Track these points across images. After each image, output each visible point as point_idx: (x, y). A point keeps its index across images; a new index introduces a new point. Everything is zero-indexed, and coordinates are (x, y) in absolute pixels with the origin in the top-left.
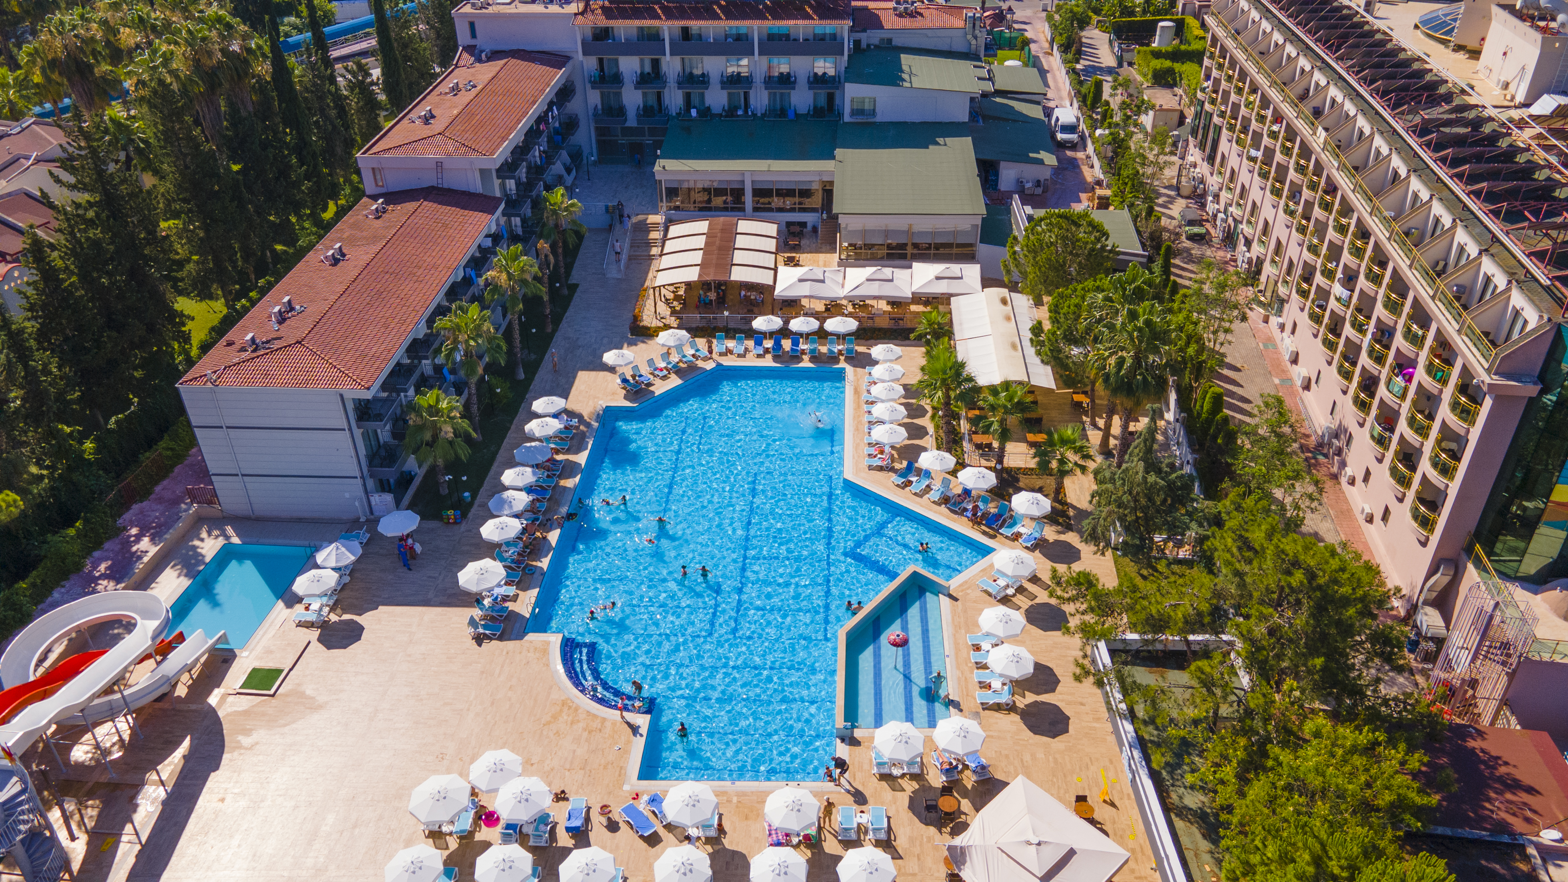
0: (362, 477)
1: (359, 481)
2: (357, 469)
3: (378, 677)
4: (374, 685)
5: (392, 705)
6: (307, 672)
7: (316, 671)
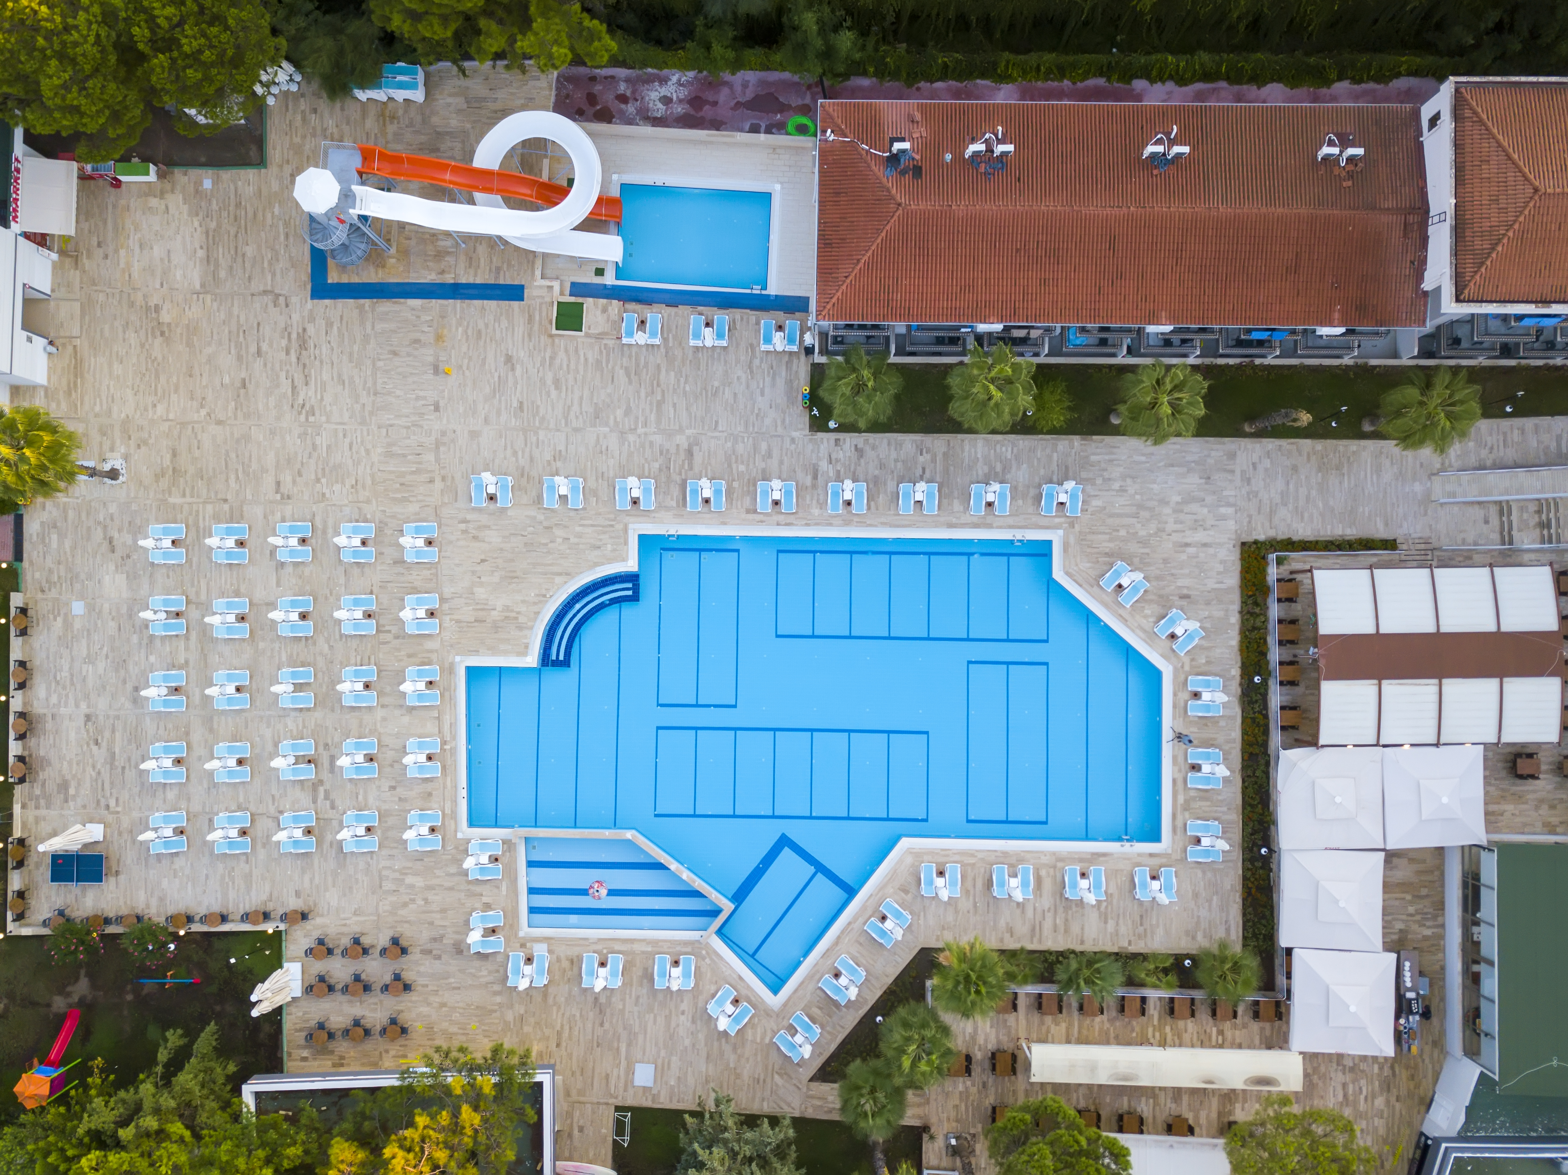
3: (577, 417)
4: (566, 419)
5: (543, 442)
6: (581, 352)
7: (582, 360)
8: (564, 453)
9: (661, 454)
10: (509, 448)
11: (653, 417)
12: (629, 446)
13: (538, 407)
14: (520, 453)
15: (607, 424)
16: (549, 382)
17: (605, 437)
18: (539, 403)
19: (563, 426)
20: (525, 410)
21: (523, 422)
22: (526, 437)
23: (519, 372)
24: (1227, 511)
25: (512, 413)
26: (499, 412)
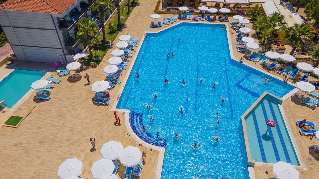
0: (62, 48)
1: (61, 50)
2: (60, 45)
3: (59, 123)
4: (56, 126)
5: (62, 135)
6: (32, 119)
7: (35, 119)
8: (71, 129)
9: (87, 99)
10: (57, 149)
11: (72, 101)
12: (79, 108)
13: (45, 136)
14: (62, 144)
15: (67, 114)
16: (37, 131)
17: (72, 115)
19: (59, 127)
20: (44, 140)
21: (49, 142)
22: (56, 142)
23: (24, 142)
24: (147, 14)
25: (41, 146)
26: (38, 151)
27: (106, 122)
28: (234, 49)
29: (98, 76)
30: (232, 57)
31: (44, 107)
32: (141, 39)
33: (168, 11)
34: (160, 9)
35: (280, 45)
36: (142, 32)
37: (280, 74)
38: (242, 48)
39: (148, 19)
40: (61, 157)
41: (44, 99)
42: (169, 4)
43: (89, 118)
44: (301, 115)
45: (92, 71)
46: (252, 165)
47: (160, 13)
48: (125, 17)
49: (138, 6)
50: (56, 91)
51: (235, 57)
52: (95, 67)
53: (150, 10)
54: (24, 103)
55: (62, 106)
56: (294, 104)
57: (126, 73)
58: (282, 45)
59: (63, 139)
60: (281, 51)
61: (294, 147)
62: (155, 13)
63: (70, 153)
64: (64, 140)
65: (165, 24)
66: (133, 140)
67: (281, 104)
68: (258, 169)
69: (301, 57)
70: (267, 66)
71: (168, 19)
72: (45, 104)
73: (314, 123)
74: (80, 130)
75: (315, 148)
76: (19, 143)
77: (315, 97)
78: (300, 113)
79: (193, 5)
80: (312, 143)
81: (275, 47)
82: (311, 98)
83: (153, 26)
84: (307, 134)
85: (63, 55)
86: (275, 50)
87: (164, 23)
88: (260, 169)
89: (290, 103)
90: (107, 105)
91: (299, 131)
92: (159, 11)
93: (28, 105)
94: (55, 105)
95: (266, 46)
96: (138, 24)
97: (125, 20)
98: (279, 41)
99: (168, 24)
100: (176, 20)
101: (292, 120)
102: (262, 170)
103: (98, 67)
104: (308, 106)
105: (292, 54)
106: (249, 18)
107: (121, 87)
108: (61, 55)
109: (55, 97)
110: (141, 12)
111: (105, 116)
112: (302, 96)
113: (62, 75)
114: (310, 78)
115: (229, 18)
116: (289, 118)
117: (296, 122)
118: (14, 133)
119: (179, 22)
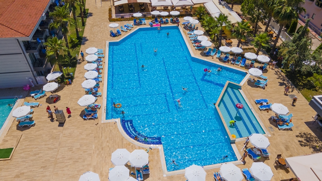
0: (32, 71)
1: (31, 72)
2: (29, 68)
3: (54, 145)
4: (53, 149)
5: (62, 156)
6: (24, 147)
7: (27, 147)
8: (69, 148)
9: (75, 117)
10: (63, 169)
12: (69, 127)
13: (45, 160)
14: (66, 164)
15: (60, 134)
16: (34, 158)
17: (65, 134)
18: (44, 160)
19: (57, 149)
20: (46, 165)
21: (51, 165)
22: (59, 163)
23: (25, 171)
24: (102, 24)
25: (45, 170)
26: (44, 176)
27: (102, 134)
28: (191, 48)
29: (76, 92)
30: (193, 55)
31: (32, 133)
32: (105, 49)
33: (122, 19)
34: (114, 16)
35: (227, 40)
36: (104, 42)
37: (234, 64)
38: (198, 46)
39: (105, 28)
40: (70, 175)
41: (28, 125)
42: (120, 11)
43: (83, 134)
44: (257, 95)
45: (68, 88)
46: (233, 142)
47: (115, 21)
48: (81, 29)
49: (91, 16)
50: (38, 115)
51: (195, 54)
52: (70, 84)
53: (103, 18)
54: (7, 134)
55: (50, 128)
56: (250, 87)
57: (103, 84)
58: (229, 40)
59: (65, 159)
60: (229, 44)
61: (258, 120)
62: (110, 21)
63: (77, 170)
64: (67, 160)
65: (124, 31)
66: (132, 145)
67: (241, 89)
68: (239, 144)
69: (245, 48)
70: (222, 59)
71: (125, 26)
72: (31, 130)
73: (267, 99)
74: (79, 147)
75: (273, 119)
76: (21, 174)
77: (263, 79)
78: (256, 94)
79: (144, 10)
80: (269, 115)
81: (224, 42)
82: (260, 80)
83: (113, 35)
84: (265, 109)
85: (33, 78)
86: (224, 44)
87: (122, 31)
88: (240, 144)
89: (247, 87)
90: (97, 119)
91: (259, 108)
92: (114, 19)
93: (13, 134)
94: (43, 129)
95: (216, 41)
96: (97, 35)
97: (83, 31)
98: (226, 36)
99: (127, 31)
100: (133, 26)
101: (252, 100)
102: (241, 144)
103: (72, 83)
104: (259, 87)
105: (238, 46)
106: (196, 18)
107: (103, 99)
108: (30, 78)
109: (39, 121)
110: (95, 22)
111: (98, 128)
112: (254, 79)
113: (38, 98)
114: (256, 65)
115: (180, 19)
116: (249, 99)
117: (255, 102)
118: (10, 165)
119: (136, 28)
